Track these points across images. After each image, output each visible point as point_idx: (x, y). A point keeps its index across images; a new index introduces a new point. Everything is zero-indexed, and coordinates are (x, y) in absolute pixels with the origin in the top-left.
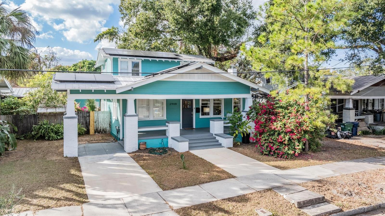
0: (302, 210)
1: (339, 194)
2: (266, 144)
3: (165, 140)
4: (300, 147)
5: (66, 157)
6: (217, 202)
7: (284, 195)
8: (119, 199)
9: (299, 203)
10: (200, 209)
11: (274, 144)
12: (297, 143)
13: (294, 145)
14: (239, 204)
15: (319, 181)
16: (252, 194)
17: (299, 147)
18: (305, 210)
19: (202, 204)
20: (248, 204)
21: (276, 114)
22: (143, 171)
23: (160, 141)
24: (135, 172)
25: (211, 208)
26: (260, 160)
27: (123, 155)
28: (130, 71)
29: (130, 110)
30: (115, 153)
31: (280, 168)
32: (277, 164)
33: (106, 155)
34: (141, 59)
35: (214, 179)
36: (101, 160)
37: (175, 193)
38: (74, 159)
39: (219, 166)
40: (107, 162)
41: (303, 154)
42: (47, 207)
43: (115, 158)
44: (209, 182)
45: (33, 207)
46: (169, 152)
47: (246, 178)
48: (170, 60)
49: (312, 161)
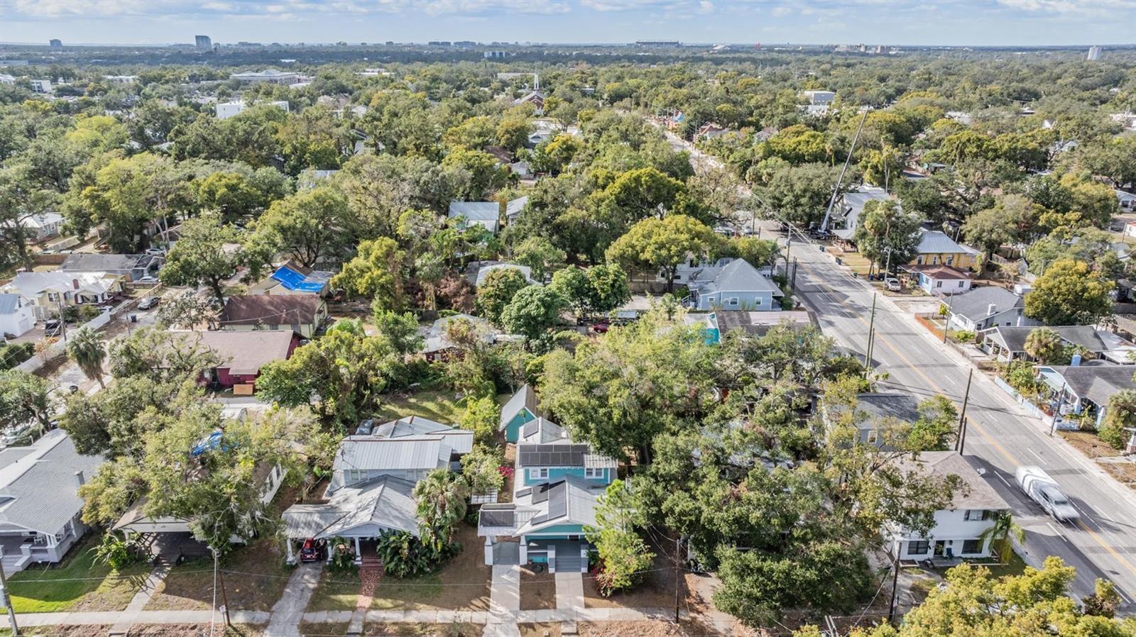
3: (544, 559)
6: (537, 623)
7: (562, 627)
8: (501, 612)
10: (526, 626)
14: (542, 627)
15: (590, 622)
16: (553, 623)
19: (530, 623)
20: (544, 628)
23: (541, 559)
24: (515, 592)
25: (530, 626)
26: (586, 595)
27: (517, 568)
28: (539, 477)
29: (523, 542)
30: (513, 564)
31: (587, 606)
32: (591, 601)
33: (508, 566)
34: (548, 468)
35: (546, 608)
36: (503, 574)
37: (523, 613)
38: (490, 568)
39: (557, 596)
40: (505, 577)
41: (610, 598)
42: (475, 611)
43: (511, 572)
44: (543, 609)
45: (471, 610)
46: (544, 570)
47: (560, 611)
48: (573, 468)
49: (615, 603)
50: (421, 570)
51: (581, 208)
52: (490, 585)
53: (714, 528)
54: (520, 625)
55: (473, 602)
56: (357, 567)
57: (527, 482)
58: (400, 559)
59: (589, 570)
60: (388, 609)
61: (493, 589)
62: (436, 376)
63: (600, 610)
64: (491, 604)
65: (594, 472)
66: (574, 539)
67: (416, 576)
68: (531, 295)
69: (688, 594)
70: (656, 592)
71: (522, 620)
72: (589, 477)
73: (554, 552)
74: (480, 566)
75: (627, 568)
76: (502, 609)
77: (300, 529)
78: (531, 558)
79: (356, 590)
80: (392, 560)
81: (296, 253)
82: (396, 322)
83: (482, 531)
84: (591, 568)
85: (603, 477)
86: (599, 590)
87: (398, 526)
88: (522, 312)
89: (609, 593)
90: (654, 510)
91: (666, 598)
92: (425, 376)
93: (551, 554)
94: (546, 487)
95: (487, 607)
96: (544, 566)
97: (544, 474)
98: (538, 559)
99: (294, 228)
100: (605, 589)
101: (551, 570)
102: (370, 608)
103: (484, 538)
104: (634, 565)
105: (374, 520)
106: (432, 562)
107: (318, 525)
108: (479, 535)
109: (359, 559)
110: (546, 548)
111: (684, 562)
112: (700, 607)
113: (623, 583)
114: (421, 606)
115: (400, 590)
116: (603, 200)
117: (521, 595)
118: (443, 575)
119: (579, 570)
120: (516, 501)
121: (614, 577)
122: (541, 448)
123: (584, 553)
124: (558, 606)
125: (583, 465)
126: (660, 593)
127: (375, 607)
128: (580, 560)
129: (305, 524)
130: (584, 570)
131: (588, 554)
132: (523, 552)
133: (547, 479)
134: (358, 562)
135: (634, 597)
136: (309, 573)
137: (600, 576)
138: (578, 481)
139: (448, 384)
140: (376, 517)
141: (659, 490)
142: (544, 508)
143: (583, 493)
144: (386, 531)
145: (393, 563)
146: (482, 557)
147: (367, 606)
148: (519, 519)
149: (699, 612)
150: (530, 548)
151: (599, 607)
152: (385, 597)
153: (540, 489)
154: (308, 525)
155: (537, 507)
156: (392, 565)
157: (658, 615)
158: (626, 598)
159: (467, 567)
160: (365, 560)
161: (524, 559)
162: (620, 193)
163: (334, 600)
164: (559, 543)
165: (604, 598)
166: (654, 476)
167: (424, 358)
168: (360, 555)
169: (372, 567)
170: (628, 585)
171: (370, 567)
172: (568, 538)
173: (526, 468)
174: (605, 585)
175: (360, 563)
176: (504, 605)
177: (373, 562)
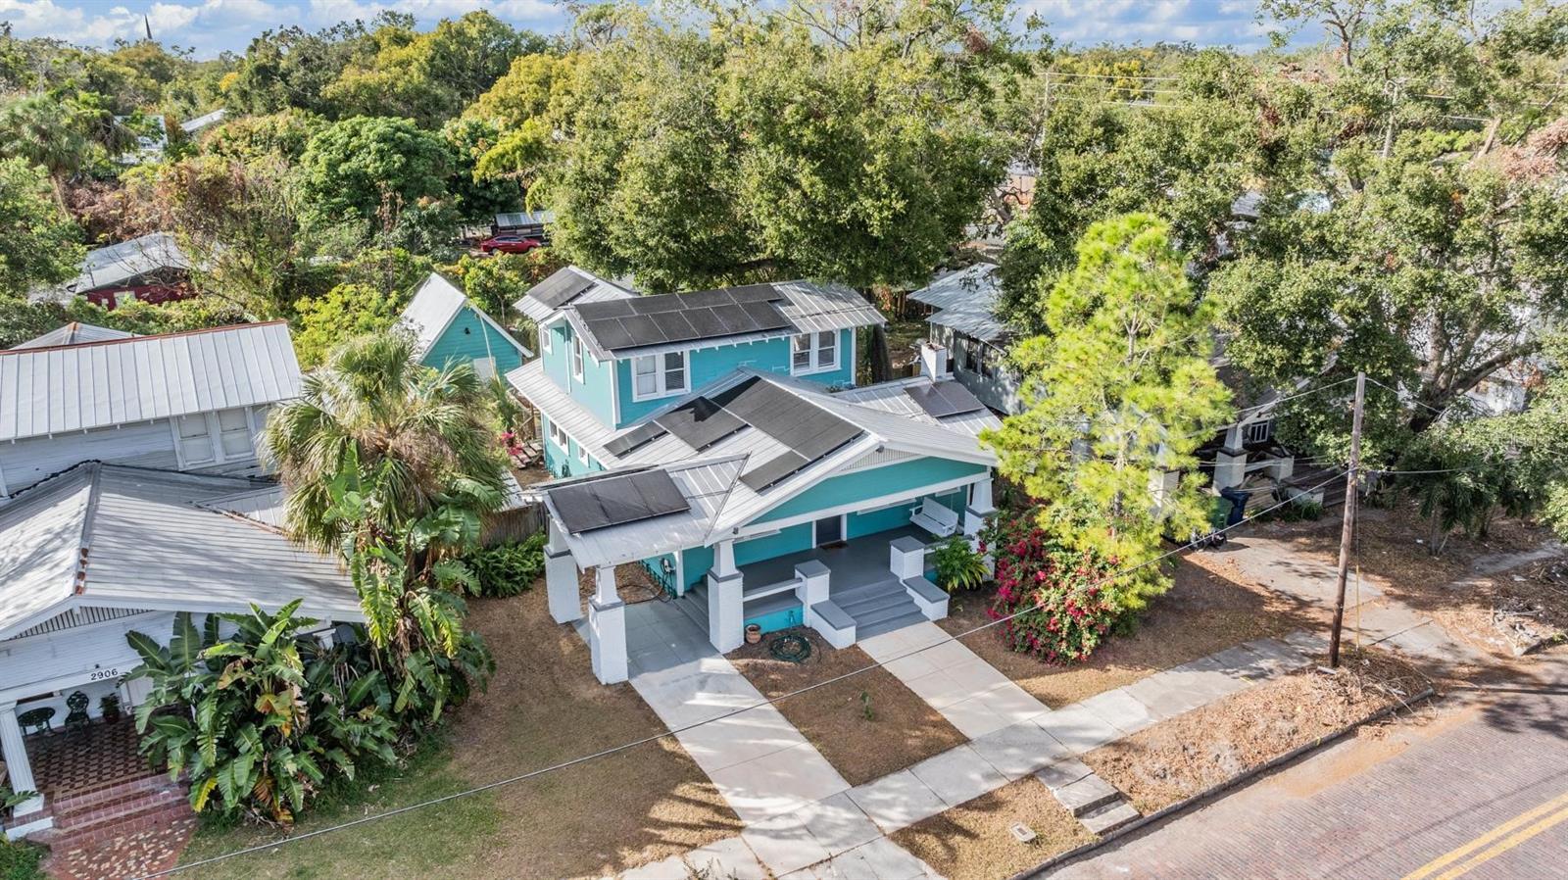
0: (1081, 821)
1: (1145, 777)
2: (1022, 633)
3: (796, 611)
4: (1092, 643)
5: (607, 685)
6: (948, 812)
7: (1055, 792)
8: (790, 816)
9: (1077, 810)
10: (926, 832)
11: (1039, 633)
12: (1086, 635)
13: (1080, 637)
14: (985, 815)
15: (1117, 745)
16: (1002, 789)
17: (1089, 642)
18: (1085, 821)
19: (928, 819)
20: (998, 815)
21: (1047, 566)
22: (792, 729)
23: (784, 615)
24: (779, 733)
25: (941, 826)
26: (1010, 675)
27: (719, 665)
28: (662, 392)
29: (726, 564)
30: (697, 657)
31: (1050, 701)
32: (1043, 685)
33: (684, 669)
34: (685, 350)
35: (934, 749)
36: (688, 693)
37: (875, 794)
38: (632, 690)
39: (934, 703)
40: (705, 699)
41: (1097, 659)
42: (693, 847)
43: (710, 680)
44: (925, 758)
45: (673, 848)
46: (814, 647)
47: (988, 743)
48: (767, 338)
49: (1114, 671)
50: (366, 763)
54: (904, 837)
55: (659, 814)
58: (271, 737)
61: (689, 748)
63: (1101, 701)
64: (731, 800)
65: (815, 350)
66: (829, 532)
67: (358, 794)
71: (897, 817)
72: (803, 372)
73: (826, 579)
74: (587, 693)
76: (785, 808)
78: (752, 619)
80: (229, 750)
83: (587, 549)
85: (837, 366)
93: (812, 591)
94: (703, 405)
95: (727, 818)
96: (808, 634)
97: (674, 380)
98: (773, 621)
105: (92, 590)
108: (580, 561)
109: (31, 806)
110: (791, 577)
113: (1144, 589)
117: (812, 739)
118: (463, 763)
119: (918, 616)
124: (968, 733)
125: (791, 327)
130: (939, 609)
132: (732, 601)
133: (687, 391)
134: (33, 819)
135: (1144, 639)
140: (101, 579)
144: (164, 636)
145: (242, 768)
153: (688, 414)
156: (240, 773)
160: (69, 804)
165: (1078, 664)
168: (31, 787)
169: (117, 821)
170: (1163, 591)
171: (99, 826)
172: (814, 546)
173: (622, 357)
174: (1067, 621)
175: (47, 823)
176: (780, 789)
177: (115, 802)
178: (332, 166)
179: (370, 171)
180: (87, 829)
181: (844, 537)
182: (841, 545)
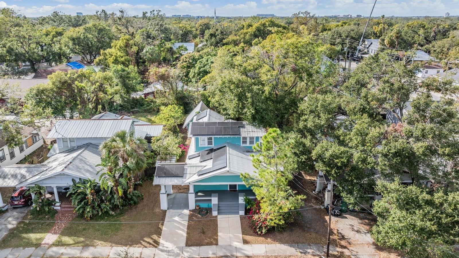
5: (162, 210)
8: (167, 247)
22: (186, 230)
24: (183, 230)
26: (243, 233)
27: (186, 212)
28: (206, 145)
29: (191, 190)
30: (183, 209)
31: (245, 242)
32: (248, 238)
33: (179, 211)
34: (213, 137)
35: (208, 244)
36: (175, 216)
37: (188, 249)
38: (165, 212)
39: (219, 234)
40: (176, 218)
41: (266, 236)
42: (146, 247)
43: (182, 215)
44: (205, 245)
45: (142, 246)
46: (209, 213)
47: (221, 246)
48: (232, 136)
49: (269, 240)
50: (107, 213)
51: (236, 35)
52: (163, 225)
53: (369, 167)
55: (146, 239)
56: (56, 212)
57: (198, 148)
59: (246, 214)
60: (69, 245)
61: (164, 228)
62: (149, 104)
64: (161, 241)
65: (248, 140)
66: (233, 187)
67: (101, 218)
68: (207, 61)
69: (331, 233)
70: (304, 230)
71: (186, 255)
72: (244, 145)
73: (217, 198)
75: (281, 208)
76: (169, 246)
77: (6, 180)
78: (198, 204)
79: (47, 229)
81: (83, 56)
82: (124, 70)
83: (157, 181)
84: (247, 211)
86: (255, 229)
87: (88, 176)
88: (202, 69)
89: (264, 231)
90: (303, 158)
91: (314, 235)
92: (142, 105)
93: (215, 200)
94: (212, 151)
95: (156, 244)
96: (209, 210)
97: (210, 143)
98: (204, 205)
99: (79, 38)
100: (261, 228)
101: (215, 213)
102: (54, 245)
103: (159, 186)
104: (287, 206)
105: (65, 171)
106: (115, 207)
107: (23, 176)
108: (154, 183)
109: (58, 204)
110: (210, 196)
111: (322, 208)
112: (343, 243)
113: (277, 222)
114: (100, 242)
115: (84, 229)
116: (247, 33)
117: (188, 233)
119: (238, 213)
120: (187, 161)
121: (269, 217)
122: (208, 124)
123: (241, 200)
124: (219, 243)
125: (239, 134)
126: (308, 232)
127: (59, 244)
128: (238, 205)
129: (12, 176)
130: (242, 213)
131: (245, 200)
132: (192, 198)
133: (213, 146)
134: (57, 207)
135: (285, 234)
136: (13, 216)
137: (256, 217)
138: (236, 147)
139: (155, 109)
141: (307, 142)
142: (209, 164)
143: (240, 154)
146: (157, 202)
147: (51, 243)
148: (188, 172)
149: (345, 247)
150: (197, 196)
151: (255, 243)
152: (70, 235)
153: (207, 152)
154: (14, 176)
155: (204, 164)
157: (309, 251)
158: (279, 236)
159: (146, 211)
160: (63, 206)
161: (192, 205)
162: (256, 31)
163: (24, 238)
164: (221, 193)
165: (260, 235)
166: (300, 131)
167: (143, 96)
168: (58, 201)
169: (68, 211)
170: (281, 223)
171: (66, 211)
172: (229, 189)
173: (197, 137)
174: (260, 224)
175: (59, 208)
176: (171, 242)
177: (69, 208)
178: (200, 68)
179: (207, 70)
180: (64, 211)
181: (237, 189)
182: (236, 191)
